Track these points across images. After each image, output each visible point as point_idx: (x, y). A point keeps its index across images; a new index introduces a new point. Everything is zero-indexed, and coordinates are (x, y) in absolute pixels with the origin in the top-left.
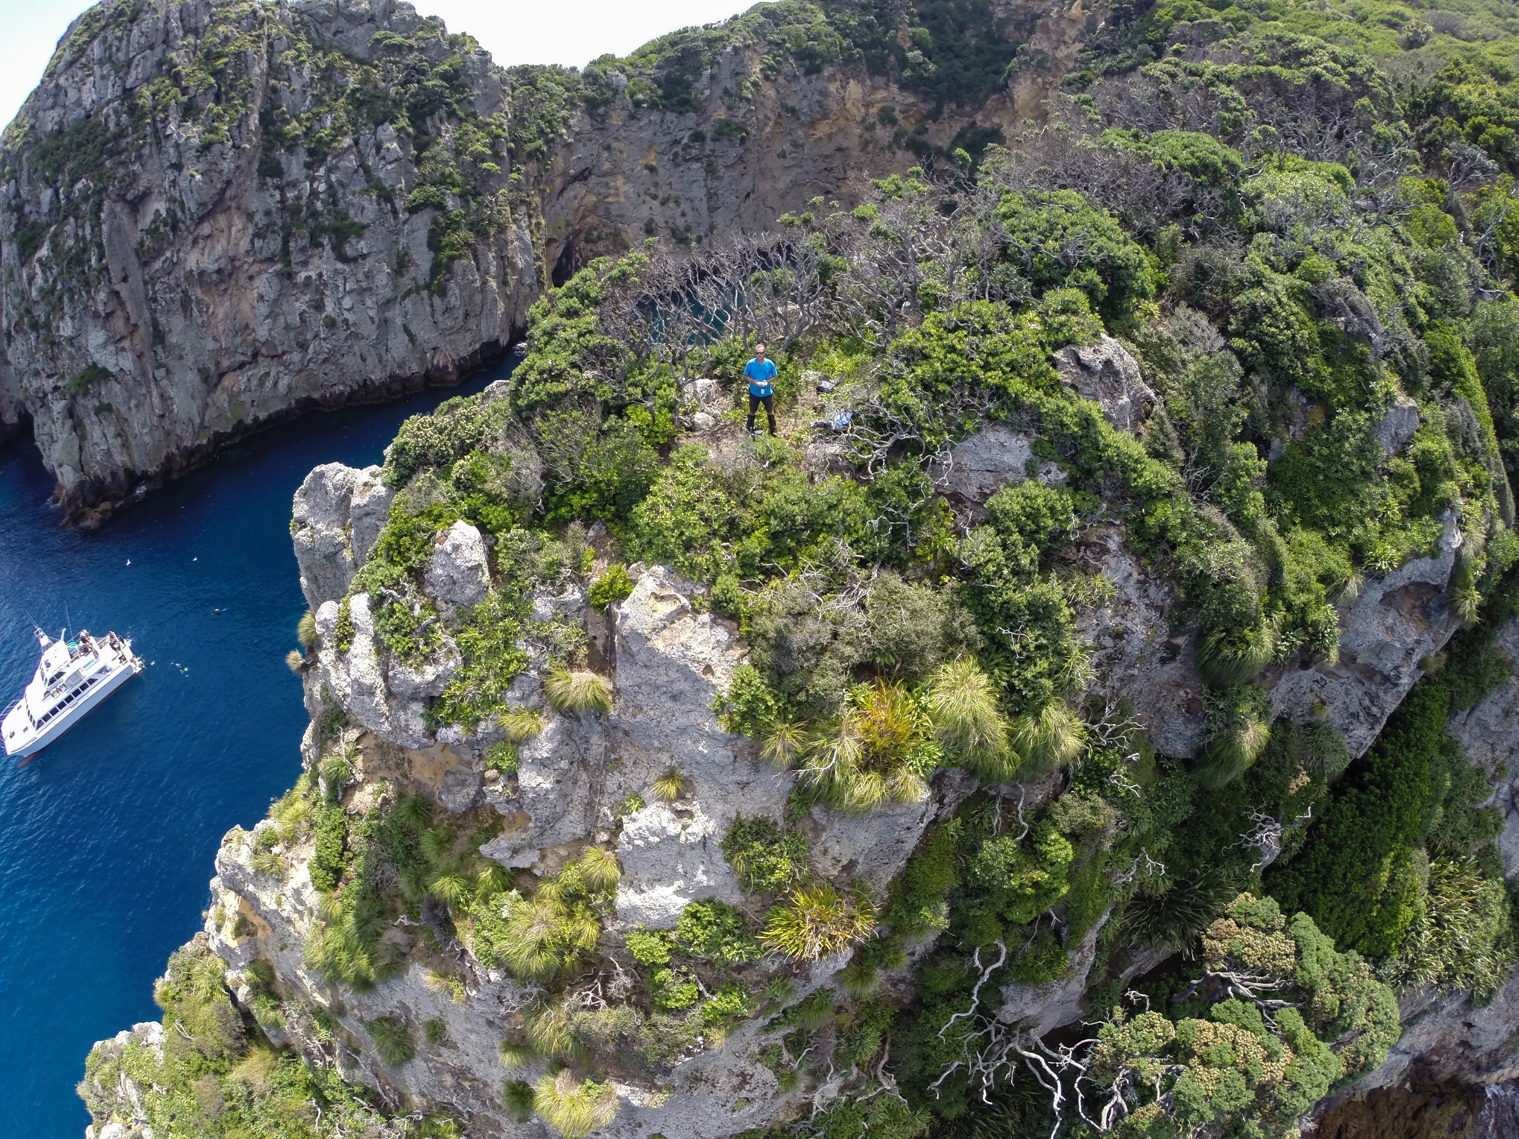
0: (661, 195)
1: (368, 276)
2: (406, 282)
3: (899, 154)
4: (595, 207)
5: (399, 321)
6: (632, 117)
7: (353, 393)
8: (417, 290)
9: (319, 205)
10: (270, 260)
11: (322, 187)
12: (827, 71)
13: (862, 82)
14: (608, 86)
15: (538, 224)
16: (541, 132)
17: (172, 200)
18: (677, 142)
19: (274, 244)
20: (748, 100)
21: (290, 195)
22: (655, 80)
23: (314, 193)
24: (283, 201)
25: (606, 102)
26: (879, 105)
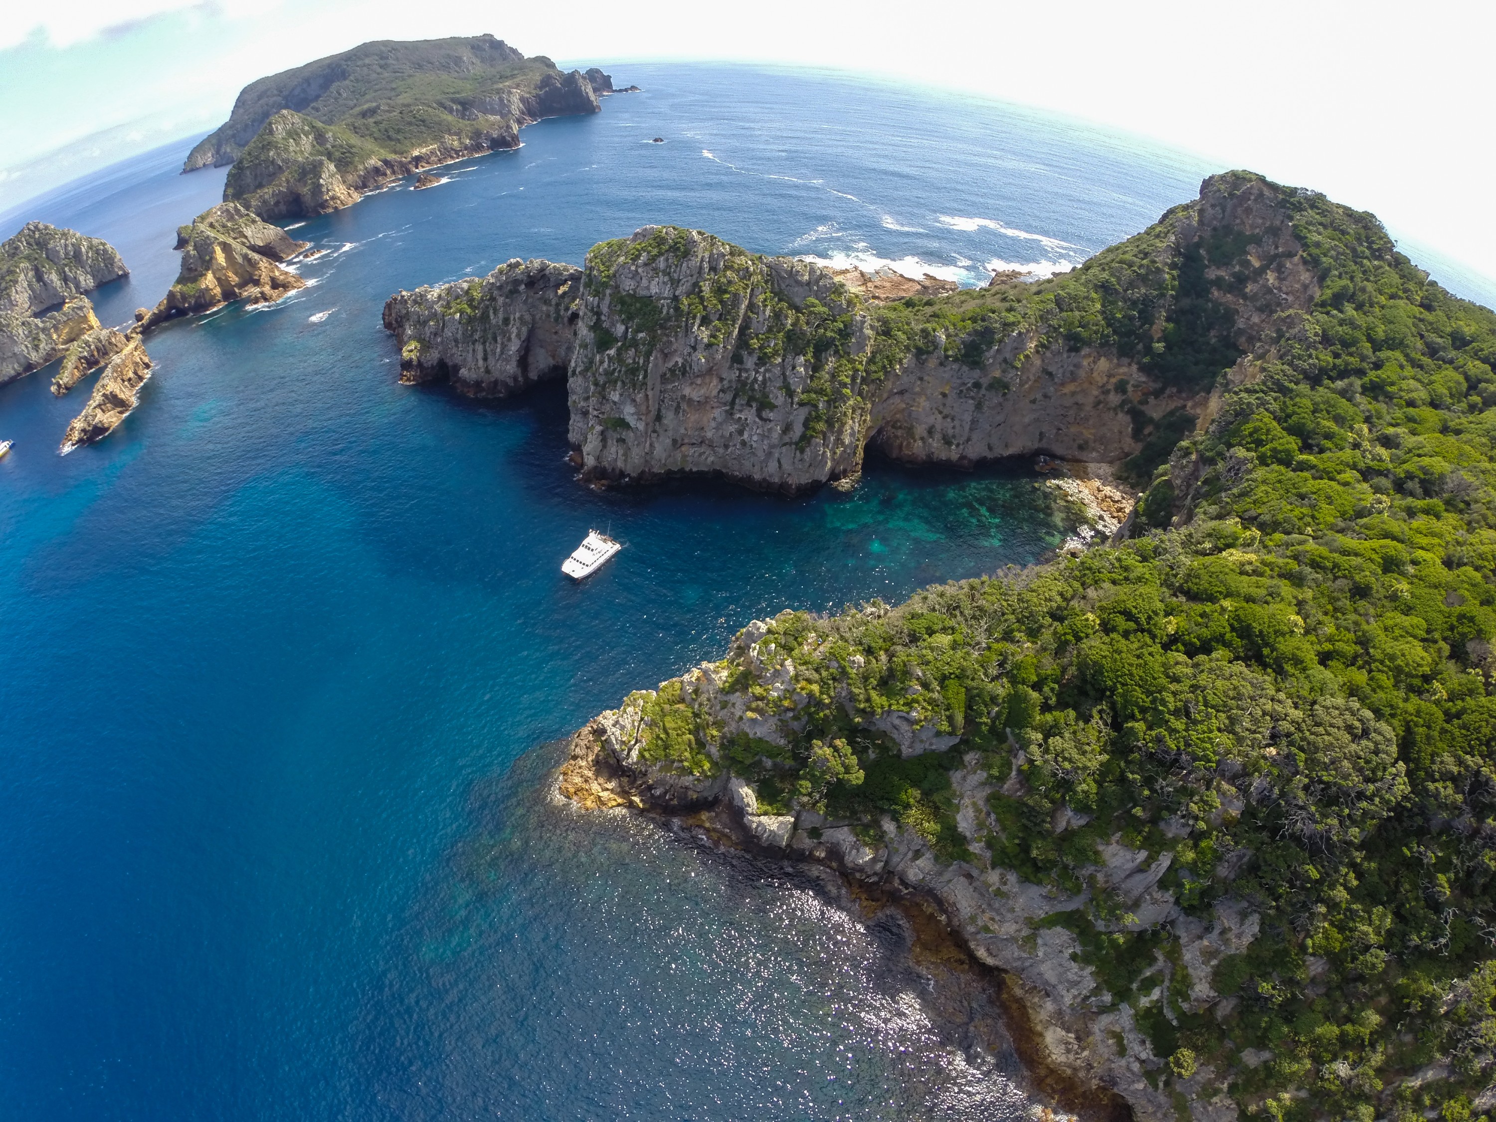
0: (945, 412)
1: (770, 430)
2: (786, 439)
3: (1120, 415)
4: (904, 410)
5: (777, 455)
6: (941, 364)
7: (742, 478)
8: (790, 444)
9: (756, 386)
10: (725, 404)
11: (760, 378)
12: (1085, 351)
13: (1111, 361)
14: (933, 342)
15: (865, 421)
16: (884, 367)
17: (686, 360)
18: (964, 384)
19: (728, 397)
20: (1017, 368)
21: (744, 375)
22: (963, 343)
23: (756, 379)
24: (740, 376)
25: (928, 353)
26: (1118, 377)
